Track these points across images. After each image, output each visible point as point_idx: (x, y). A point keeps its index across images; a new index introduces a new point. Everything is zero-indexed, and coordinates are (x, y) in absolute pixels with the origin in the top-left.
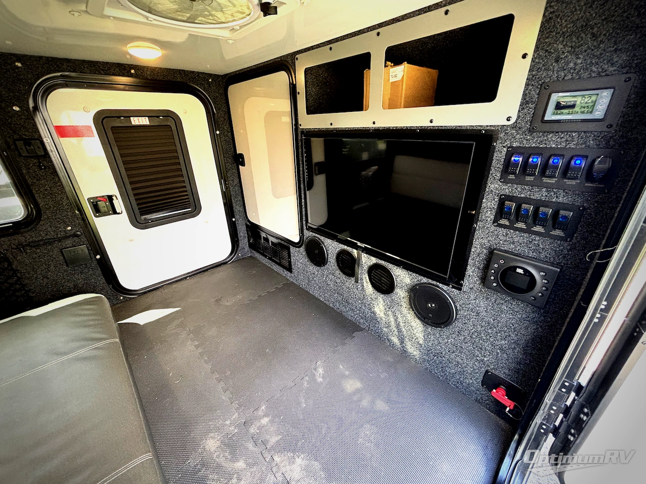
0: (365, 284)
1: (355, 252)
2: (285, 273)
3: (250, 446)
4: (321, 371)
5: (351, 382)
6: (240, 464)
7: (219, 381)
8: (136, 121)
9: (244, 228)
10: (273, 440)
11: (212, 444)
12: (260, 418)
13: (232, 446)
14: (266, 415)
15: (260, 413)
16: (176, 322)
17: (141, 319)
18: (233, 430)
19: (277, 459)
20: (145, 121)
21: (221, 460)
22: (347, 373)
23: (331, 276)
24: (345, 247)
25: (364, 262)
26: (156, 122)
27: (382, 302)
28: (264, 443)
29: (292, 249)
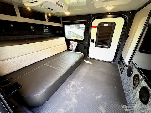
0: (137, 92)
1: (141, 77)
2: (120, 73)
3: (75, 89)
4: (99, 97)
5: (103, 109)
6: (71, 89)
7: (83, 77)
8: (105, 25)
9: (119, 57)
10: (77, 93)
11: (73, 83)
12: (80, 88)
13: (74, 86)
14: (82, 89)
15: (81, 88)
16: (89, 65)
17: (86, 61)
18: (76, 85)
19: (75, 95)
20: (107, 25)
21: (71, 86)
22: (105, 106)
23: (129, 82)
24: (139, 74)
25: (142, 83)
26: (109, 25)
27: (139, 104)
28: (76, 92)
29: (125, 67)
